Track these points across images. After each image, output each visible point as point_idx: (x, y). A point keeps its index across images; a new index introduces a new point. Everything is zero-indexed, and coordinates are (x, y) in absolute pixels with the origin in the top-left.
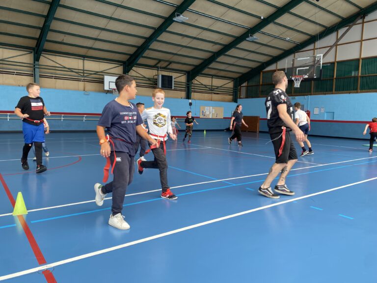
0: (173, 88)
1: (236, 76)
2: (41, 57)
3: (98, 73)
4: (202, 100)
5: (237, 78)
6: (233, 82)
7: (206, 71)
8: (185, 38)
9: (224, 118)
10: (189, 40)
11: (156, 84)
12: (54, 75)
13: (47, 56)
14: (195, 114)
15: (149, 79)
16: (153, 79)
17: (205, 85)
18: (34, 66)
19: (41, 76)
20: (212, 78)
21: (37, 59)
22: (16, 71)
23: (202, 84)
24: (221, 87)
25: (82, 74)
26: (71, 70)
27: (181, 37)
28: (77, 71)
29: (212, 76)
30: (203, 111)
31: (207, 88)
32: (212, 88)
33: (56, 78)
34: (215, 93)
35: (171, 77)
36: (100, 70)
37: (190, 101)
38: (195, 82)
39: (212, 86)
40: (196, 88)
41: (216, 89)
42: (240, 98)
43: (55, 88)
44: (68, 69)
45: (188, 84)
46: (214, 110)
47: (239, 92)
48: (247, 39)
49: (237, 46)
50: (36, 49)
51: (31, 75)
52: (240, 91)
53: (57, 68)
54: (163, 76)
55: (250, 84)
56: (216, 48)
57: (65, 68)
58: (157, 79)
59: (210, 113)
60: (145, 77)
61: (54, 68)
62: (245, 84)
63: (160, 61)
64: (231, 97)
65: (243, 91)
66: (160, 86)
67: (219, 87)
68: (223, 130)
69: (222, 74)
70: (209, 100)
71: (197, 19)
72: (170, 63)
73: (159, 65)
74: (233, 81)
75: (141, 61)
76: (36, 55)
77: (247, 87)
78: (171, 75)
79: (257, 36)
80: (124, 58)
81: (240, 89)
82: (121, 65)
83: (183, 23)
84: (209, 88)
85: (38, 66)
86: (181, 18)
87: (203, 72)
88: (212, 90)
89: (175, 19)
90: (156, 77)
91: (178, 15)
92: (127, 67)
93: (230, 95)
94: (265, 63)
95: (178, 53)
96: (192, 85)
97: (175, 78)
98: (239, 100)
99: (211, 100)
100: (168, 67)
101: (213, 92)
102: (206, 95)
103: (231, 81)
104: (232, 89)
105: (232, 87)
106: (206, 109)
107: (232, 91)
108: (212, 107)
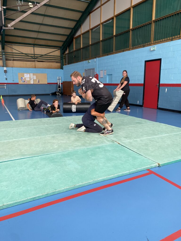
4: (23, 67)
5: (61, 47)
6: (60, 50)
9: (48, 83)
14: (13, 81)
17: (26, 54)
20: (34, 47)
23: (23, 53)
24: (45, 55)
29: (34, 45)
30: (22, 78)
31: (29, 56)
32: (34, 56)
34: (38, 61)
37: (5, 68)
39: (34, 54)
40: (14, 56)
41: (40, 57)
42: (65, 65)
46: (35, 76)
59: (31, 79)
64: (58, 65)
67: (42, 55)
68: (49, 95)
70: (32, 67)
77: (68, 54)
84: (31, 57)
93: (57, 62)
98: (64, 67)
99: (35, 68)
101: (36, 60)
102: (29, 63)
103: (56, 50)
104: (60, 57)
105: (60, 55)
106: (25, 75)
107: (60, 59)
108: (32, 74)
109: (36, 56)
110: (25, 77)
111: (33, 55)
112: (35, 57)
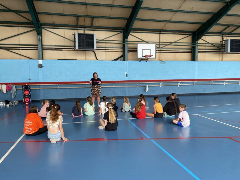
15: (213, 45)
54: (231, 40)
60: (210, 44)
63: (229, 26)
66: (229, 51)
80: (196, 27)
82: (190, 35)
90: (224, 42)
100: (235, 32)
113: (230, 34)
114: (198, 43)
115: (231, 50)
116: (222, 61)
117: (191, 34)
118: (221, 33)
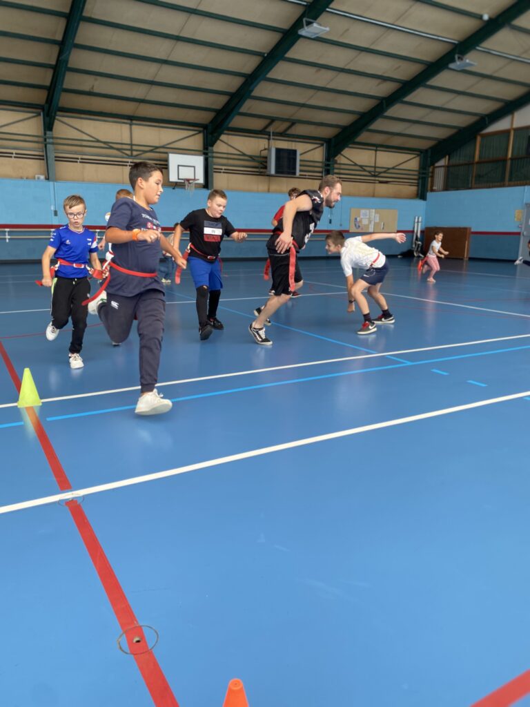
0: (298, 173)
1: (425, 145)
2: (56, 122)
3: (158, 150)
4: (354, 195)
5: (426, 151)
6: (418, 159)
7: (364, 137)
8: (323, 71)
10: (330, 74)
11: (265, 167)
12: (80, 157)
13: (65, 119)
14: (341, 225)
15: (252, 158)
16: (260, 157)
17: (361, 166)
18: (45, 140)
19: (58, 159)
20: (376, 151)
21: (48, 126)
22: (14, 151)
23: (356, 165)
24: (393, 168)
25: (129, 152)
26: (108, 145)
27: (313, 70)
28: (119, 146)
29: (377, 147)
30: (356, 219)
31: (365, 170)
32: (375, 172)
33: (84, 161)
34: (381, 182)
35: (294, 152)
36: (162, 144)
38: (341, 159)
39: (375, 167)
40: (342, 171)
41: (385, 172)
42: (432, 190)
43: (83, 181)
44: (105, 143)
45: (328, 165)
46: (378, 216)
47: (430, 179)
48: (452, 66)
49: (429, 83)
50: (46, 107)
51: (40, 158)
52: (432, 177)
53: (85, 143)
54: (278, 151)
55: (454, 161)
56: (384, 89)
57: (98, 141)
58: (266, 158)
59: (370, 222)
60: (244, 155)
61: (79, 143)
62: (443, 162)
63: (272, 120)
64: (414, 189)
65: (440, 175)
66: (273, 171)
67: (389, 169)
68: (396, 256)
69: (397, 141)
70: (368, 196)
71: (348, 30)
72: (293, 123)
73: (271, 129)
74: (418, 155)
75: (237, 121)
76: (47, 119)
77: (448, 167)
78: (294, 148)
79: (472, 60)
80: (205, 117)
81: (433, 172)
82: (200, 132)
83: (319, 39)
84: (369, 172)
85: (51, 140)
86: (316, 28)
87: (358, 139)
88: (375, 176)
89: (302, 32)
90: (265, 153)
91: (309, 23)
92: (210, 136)
93: (412, 185)
94: (487, 115)
95: (309, 102)
96: (336, 166)
97: (301, 154)
98: (429, 195)
99: (373, 196)
100: (289, 132)
101: (377, 179)
102: (363, 186)
103: (414, 156)
104: (416, 173)
105: (417, 169)
106: (361, 214)
107: (416, 177)
108: (374, 210)
109: (377, 170)
110: (362, 217)
111: (373, 169)
112: (376, 174)
113: (283, 135)
114: (213, 152)
115: (277, 171)
116: (269, 191)
117: (201, 129)
118: (262, 133)
